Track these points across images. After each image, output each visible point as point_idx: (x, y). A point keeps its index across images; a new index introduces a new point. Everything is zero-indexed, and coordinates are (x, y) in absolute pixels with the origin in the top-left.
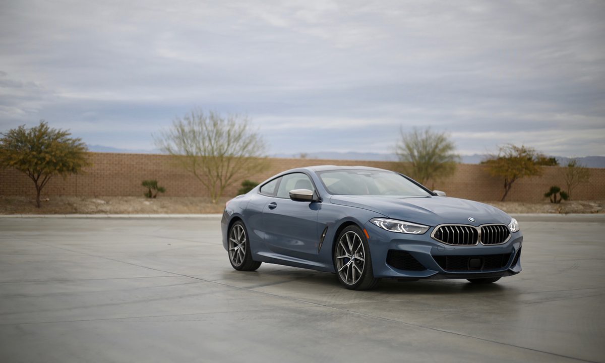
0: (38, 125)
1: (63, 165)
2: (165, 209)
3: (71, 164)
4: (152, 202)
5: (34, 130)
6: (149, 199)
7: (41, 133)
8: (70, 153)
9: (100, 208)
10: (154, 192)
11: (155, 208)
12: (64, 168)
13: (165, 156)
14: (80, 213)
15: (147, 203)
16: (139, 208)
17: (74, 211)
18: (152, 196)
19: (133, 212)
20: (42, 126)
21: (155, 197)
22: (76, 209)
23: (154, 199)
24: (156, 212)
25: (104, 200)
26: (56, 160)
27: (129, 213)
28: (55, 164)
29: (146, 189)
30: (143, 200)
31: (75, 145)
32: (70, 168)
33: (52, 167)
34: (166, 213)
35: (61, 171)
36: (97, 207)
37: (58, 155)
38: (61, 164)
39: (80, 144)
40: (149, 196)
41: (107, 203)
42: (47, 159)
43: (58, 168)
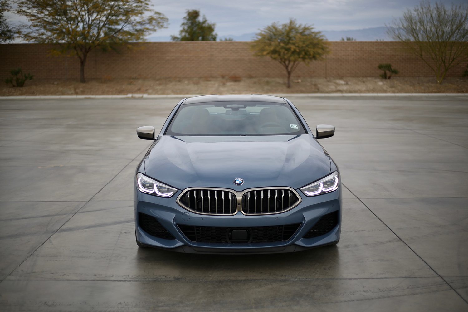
0: (287, 22)
1: (306, 54)
2: (393, 89)
3: (312, 53)
4: (385, 83)
5: (285, 26)
6: (384, 80)
7: (291, 28)
8: (311, 43)
9: (339, 88)
10: (388, 73)
11: (385, 88)
12: (306, 57)
13: (396, 42)
14: (322, 92)
15: (381, 83)
16: (371, 88)
17: (316, 90)
18: (387, 77)
19: (364, 92)
20: (291, 22)
21: (389, 78)
22: (318, 89)
23: (388, 80)
24: (385, 91)
25: (344, 81)
26: (299, 50)
27: (361, 92)
28: (299, 54)
29: (382, 72)
30: (378, 80)
31: (317, 37)
32: (311, 56)
33: (296, 56)
34: (394, 92)
35: (304, 59)
36: (336, 87)
37: (300, 46)
38: (303, 53)
39: (321, 36)
40: (384, 77)
41: (347, 84)
42: (292, 50)
43: (301, 56)
